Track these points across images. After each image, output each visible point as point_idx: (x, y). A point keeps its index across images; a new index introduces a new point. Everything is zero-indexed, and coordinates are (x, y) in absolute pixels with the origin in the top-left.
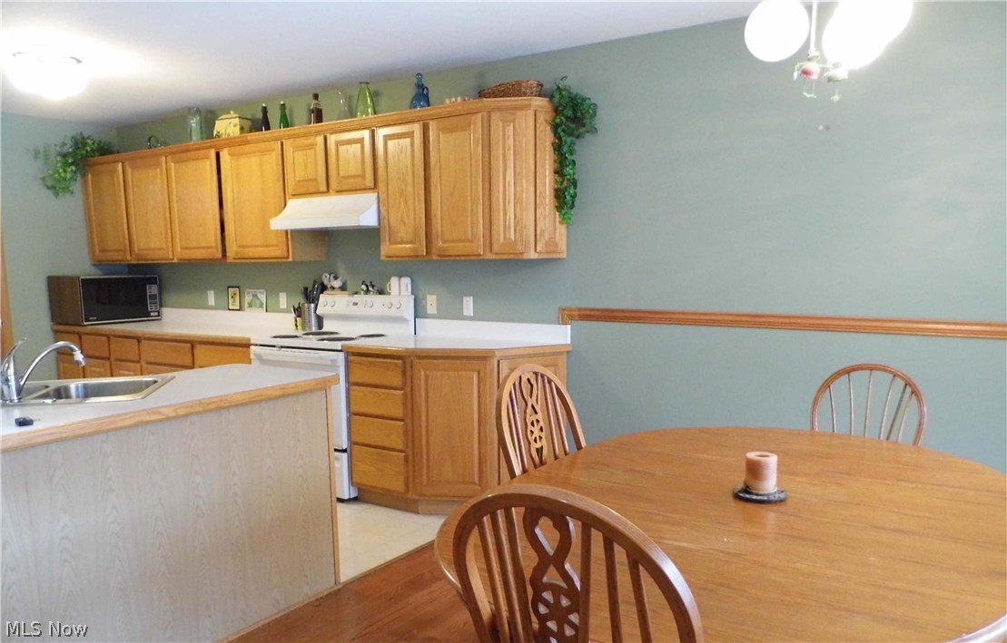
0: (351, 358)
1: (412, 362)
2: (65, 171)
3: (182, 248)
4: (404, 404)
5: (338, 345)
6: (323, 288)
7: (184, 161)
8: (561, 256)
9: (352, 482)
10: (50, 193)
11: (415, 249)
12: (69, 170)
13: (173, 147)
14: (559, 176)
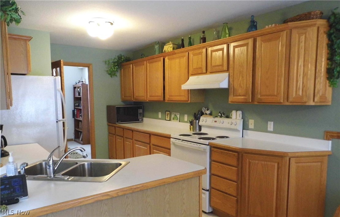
0: (212, 149)
1: (242, 154)
2: (114, 68)
3: (150, 96)
4: (238, 175)
5: (207, 142)
6: (202, 114)
7: (152, 63)
8: (328, 104)
9: (210, 205)
10: (109, 76)
11: (246, 99)
12: (116, 68)
13: (149, 57)
14: (330, 61)
